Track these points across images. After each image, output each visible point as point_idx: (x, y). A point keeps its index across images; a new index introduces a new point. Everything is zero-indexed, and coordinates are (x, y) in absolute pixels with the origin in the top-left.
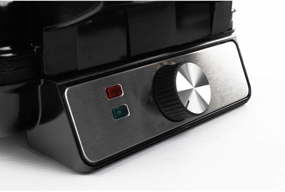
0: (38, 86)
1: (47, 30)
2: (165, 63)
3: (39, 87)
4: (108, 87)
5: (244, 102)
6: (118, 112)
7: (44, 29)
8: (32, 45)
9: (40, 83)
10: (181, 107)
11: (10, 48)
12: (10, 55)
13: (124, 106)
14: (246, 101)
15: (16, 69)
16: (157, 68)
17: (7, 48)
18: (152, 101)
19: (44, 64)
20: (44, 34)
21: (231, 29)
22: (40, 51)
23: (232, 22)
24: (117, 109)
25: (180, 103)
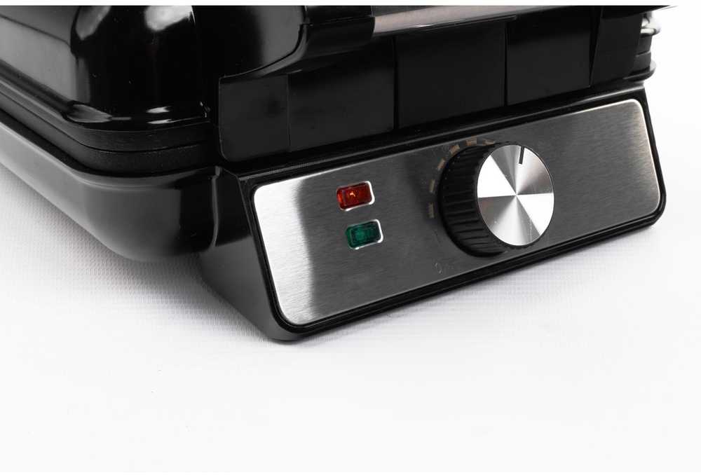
0: (211, 178)
1: (225, 81)
2: (472, 141)
3: (214, 180)
4: (342, 187)
5: (645, 223)
6: (358, 234)
7: (220, 79)
8: (201, 104)
9: (214, 174)
10: (481, 230)
11: (167, 109)
12: (165, 121)
13: (372, 222)
14: (650, 222)
15: (171, 148)
16: (452, 152)
17: (161, 110)
18: (432, 216)
19: (221, 141)
20: (219, 88)
21: (648, 68)
22: (214, 115)
23: (650, 54)
24: (356, 229)
25: (480, 221)
